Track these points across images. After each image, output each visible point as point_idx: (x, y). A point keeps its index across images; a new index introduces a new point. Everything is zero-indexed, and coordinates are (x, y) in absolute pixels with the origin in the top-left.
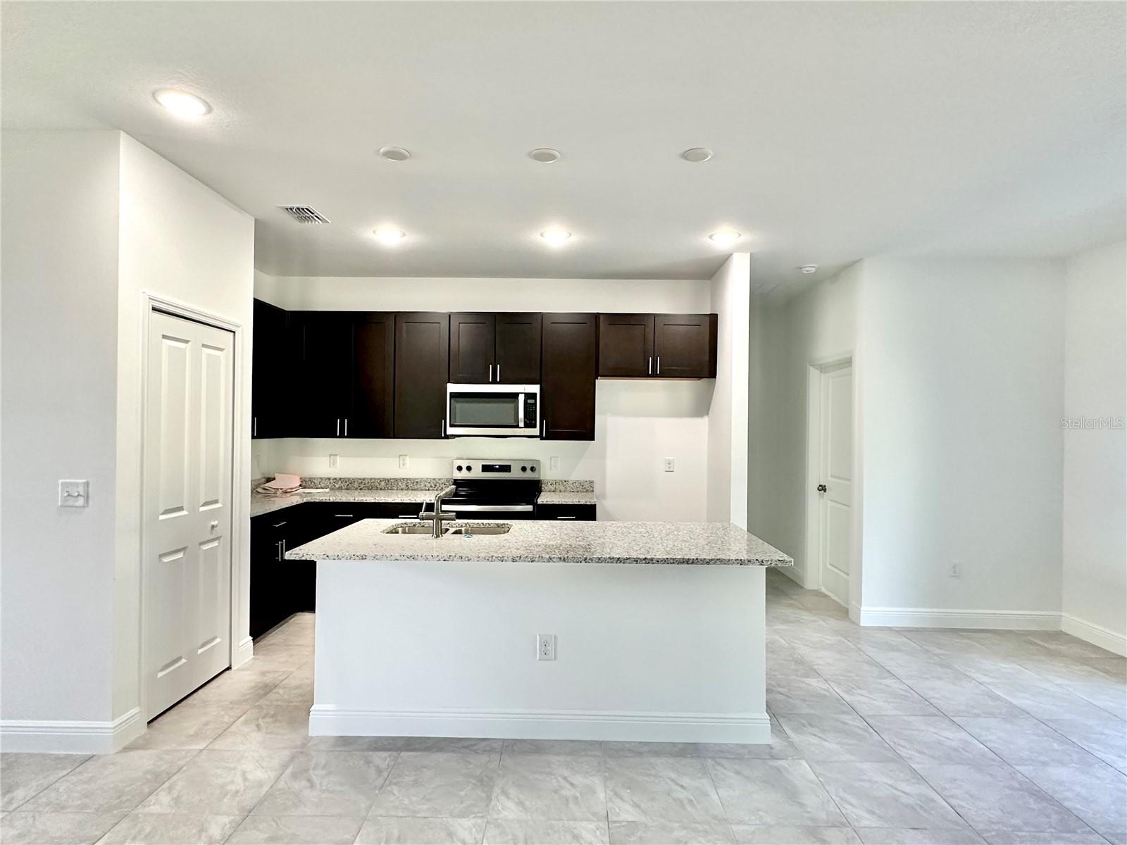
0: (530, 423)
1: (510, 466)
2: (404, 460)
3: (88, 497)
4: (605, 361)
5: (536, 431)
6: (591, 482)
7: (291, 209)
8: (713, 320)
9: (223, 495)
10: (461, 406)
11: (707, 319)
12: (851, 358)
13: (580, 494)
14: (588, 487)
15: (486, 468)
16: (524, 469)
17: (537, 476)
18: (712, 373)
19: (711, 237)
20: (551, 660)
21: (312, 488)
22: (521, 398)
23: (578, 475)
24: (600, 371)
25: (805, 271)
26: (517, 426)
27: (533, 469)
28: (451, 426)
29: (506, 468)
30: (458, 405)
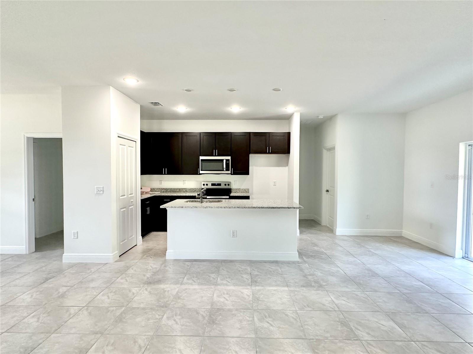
0: (227, 169)
1: (221, 184)
2: (185, 182)
3: (103, 191)
4: (253, 147)
5: (229, 172)
6: (248, 189)
7: (153, 103)
8: (289, 134)
9: (134, 192)
10: (205, 164)
11: (287, 134)
12: (335, 147)
13: (244, 193)
14: (247, 191)
15: (213, 185)
16: (225, 185)
17: (230, 187)
18: (288, 152)
19: (286, 109)
20: (235, 237)
21: (154, 192)
22: (225, 161)
23: (243, 187)
24: (251, 151)
25: (319, 117)
26: (223, 170)
27: (228, 185)
28: (201, 170)
29: (219, 185)
30: (203, 163)
